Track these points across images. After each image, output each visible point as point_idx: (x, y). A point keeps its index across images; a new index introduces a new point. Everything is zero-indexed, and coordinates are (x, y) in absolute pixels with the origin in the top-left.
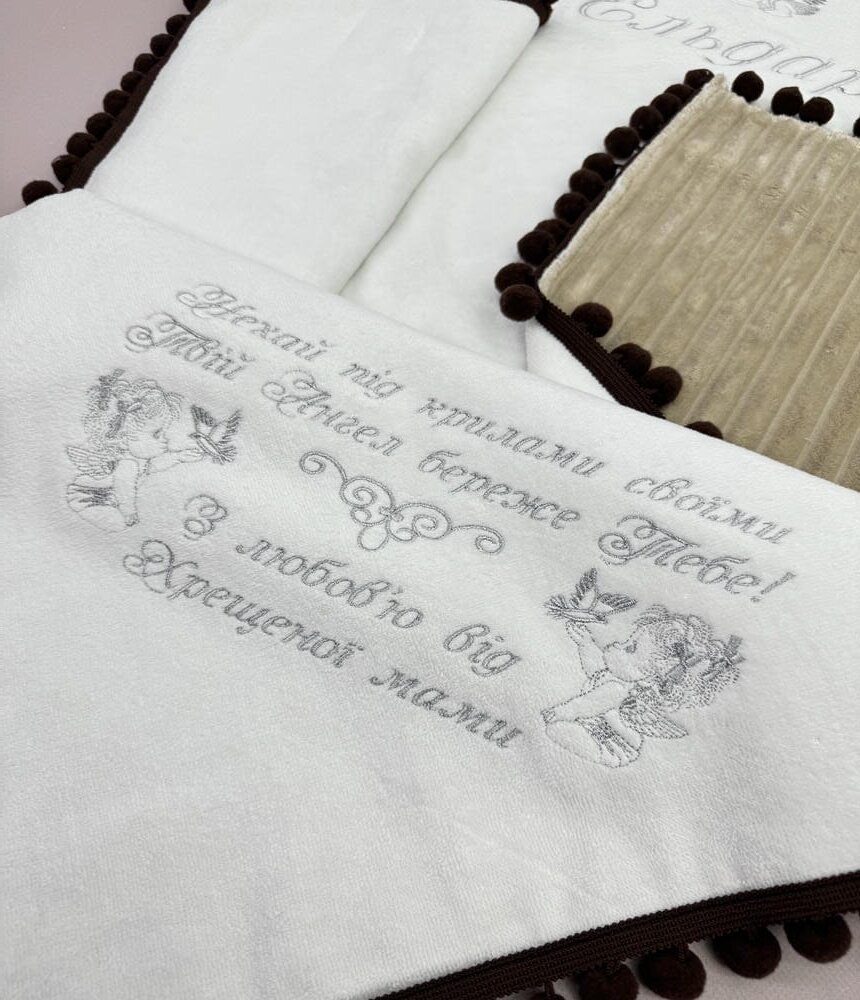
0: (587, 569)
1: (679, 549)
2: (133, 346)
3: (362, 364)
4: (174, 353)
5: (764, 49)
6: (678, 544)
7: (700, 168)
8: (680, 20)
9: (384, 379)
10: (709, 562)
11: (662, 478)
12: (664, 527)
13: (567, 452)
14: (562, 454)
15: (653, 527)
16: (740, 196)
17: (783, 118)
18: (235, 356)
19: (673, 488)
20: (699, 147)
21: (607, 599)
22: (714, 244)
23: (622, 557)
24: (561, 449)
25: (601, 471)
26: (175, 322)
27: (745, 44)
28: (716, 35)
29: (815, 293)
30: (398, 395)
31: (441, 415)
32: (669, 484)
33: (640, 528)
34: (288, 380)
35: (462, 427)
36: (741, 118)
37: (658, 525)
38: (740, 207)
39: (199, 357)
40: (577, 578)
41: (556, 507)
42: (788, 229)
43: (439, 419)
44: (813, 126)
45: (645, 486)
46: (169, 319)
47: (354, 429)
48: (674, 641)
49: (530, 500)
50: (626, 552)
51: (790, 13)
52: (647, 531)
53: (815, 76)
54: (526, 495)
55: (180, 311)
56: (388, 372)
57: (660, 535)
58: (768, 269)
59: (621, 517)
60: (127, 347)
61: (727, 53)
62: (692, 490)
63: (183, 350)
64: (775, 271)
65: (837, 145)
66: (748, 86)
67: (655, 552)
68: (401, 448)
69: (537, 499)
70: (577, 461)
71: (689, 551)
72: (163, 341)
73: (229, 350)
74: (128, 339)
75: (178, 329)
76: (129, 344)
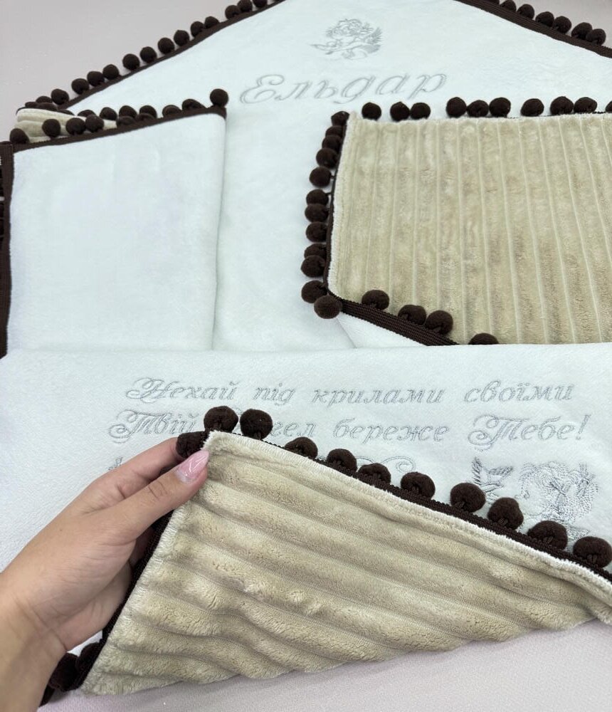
0: (473, 460)
1: (518, 426)
2: (118, 440)
3: (262, 386)
4: (147, 432)
5: (363, 83)
6: (516, 423)
7: (377, 175)
8: (304, 83)
9: (280, 389)
10: (539, 426)
11: (482, 385)
12: (502, 416)
13: (417, 392)
14: (415, 395)
15: (496, 418)
16: (410, 183)
17: (403, 122)
18: (185, 417)
19: (493, 389)
20: (368, 162)
21: (495, 472)
22: (412, 218)
23: (487, 444)
24: (413, 391)
25: (443, 396)
26: (136, 413)
27: (352, 84)
28: (330, 85)
30: (295, 396)
31: (328, 398)
32: (488, 387)
33: (488, 422)
35: (345, 401)
36: (380, 133)
37: (498, 416)
38: (414, 188)
39: (165, 428)
40: (470, 466)
41: (431, 428)
42: (449, 191)
43: (328, 401)
44: (423, 121)
45: (474, 395)
46: (130, 412)
47: (283, 429)
48: (548, 481)
49: (413, 429)
50: (488, 439)
51: (365, 54)
52: (493, 422)
53: (403, 88)
54: (409, 428)
55: (134, 404)
56: (280, 385)
57: (502, 422)
58: (454, 222)
59: (473, 420)
60: (115, 442)
61: (344, 94)
62: (504, 386)
63: (152, 428)
64: (458, 220)
65: (443, 128)
66: (371, 111)
67: (506, 433)
68: (317, 429)
69: (417, 427)
70: (426, 395)
71: (524, 424)
72: (135, 430)
73: (180, 416)
74: (112, 436)
75: (141, 416)
76: (115, 439)
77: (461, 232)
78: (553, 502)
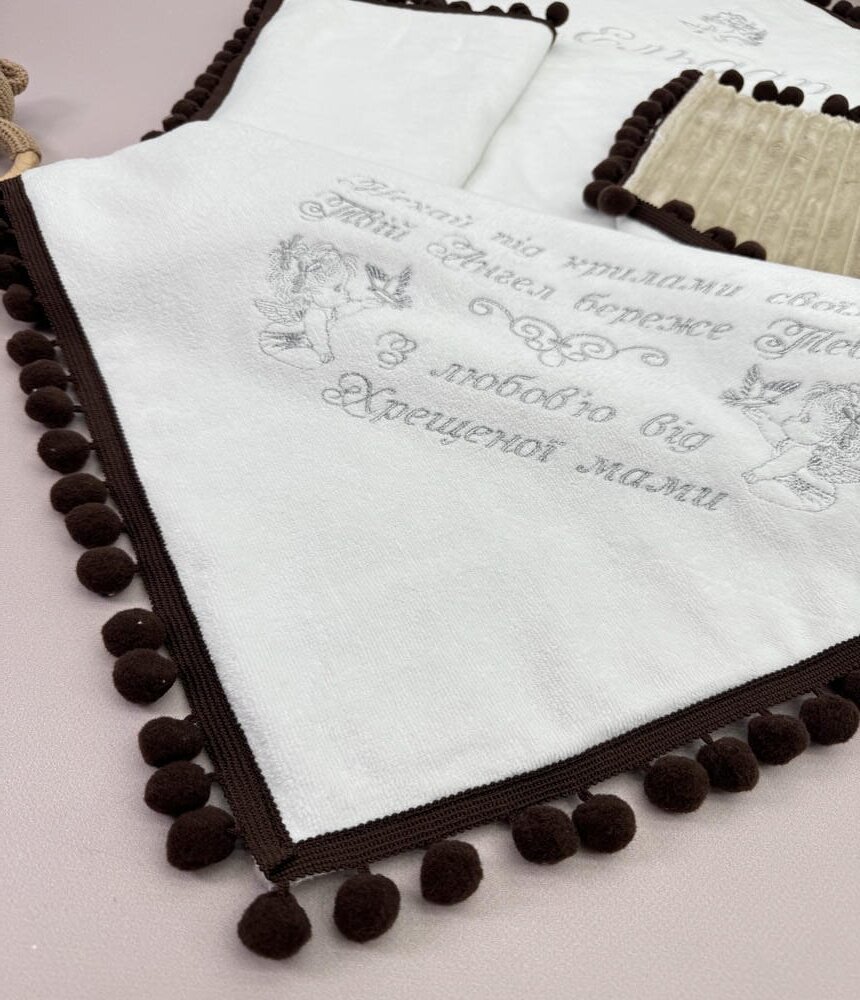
0: (750, 366)
1: (826, 339)
2: (305, 216)
3: (507, 232)
4: (346, 221)
6: (824, 335)
7: (717, 131)
9: (527, 244)
10: (854, 344)
11: (794, 292)
12: (809, 323)
13: (707, 283)
14: (703, 285)
15: (801, 326)
16: (754, 149)
17: (764, 103)
18: (399, 223)
19: (807, 298)
20: (712, 116)
21: (774, 386)
22: (746, 177)
23: (778, 353)
24: (701, 281)
25: (741, 292)
26: (342, 199)
29: (836, 208)
30: (542, 256)
31: (584, 268)
32: (802, 296)
33: (788, 329)
34: (448, 241)
35: (606, 275)
36: (733, 104)
37: (804, 323)
38: (756, 155)
39: (369, 224)
40: (744, 373)
41: (709, 324)
42: (799, 169)
43: (582, 272)
44: (790, 108)
45: (781, 298)
46: (335, 196)
47: (512, 280)
48: (841, 407)
49: (683, 322)
50: (781, 348)
52: (795, 329)
54: (679, 320)
55: (343, 190)
56: (529, 239)
57: (806, 331)
58: (795, 193)
59: (770, 322)
60: (302, 217)
62: (822, 298)
63: (353, 219)
64: (800, 194)
65: (812, 119)
66: (732, 79)
67: (807, 344)
68: (555, 294)
69: (690, 320)
70: (717, 288)
71: (836, 338)
72: (333, 213)
73: (393, 219)
74: (303, 212)
75: (345, 204)
76: (303, 215)
77: (800, 205)
78: (838, 433)
